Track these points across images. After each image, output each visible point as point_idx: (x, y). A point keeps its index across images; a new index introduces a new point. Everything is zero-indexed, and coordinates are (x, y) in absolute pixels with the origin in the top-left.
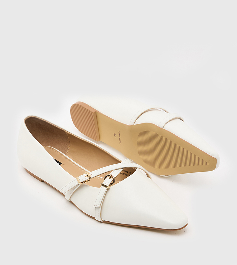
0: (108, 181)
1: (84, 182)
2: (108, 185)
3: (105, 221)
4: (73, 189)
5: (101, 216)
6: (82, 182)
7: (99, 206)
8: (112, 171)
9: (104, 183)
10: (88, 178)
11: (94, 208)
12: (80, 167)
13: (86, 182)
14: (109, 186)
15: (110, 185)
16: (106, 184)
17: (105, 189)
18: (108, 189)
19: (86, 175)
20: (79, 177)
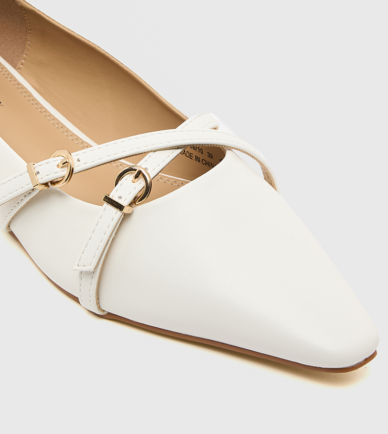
0: (127, 189)
1: (53, 183)
2: (124, 202)
3: (109, 314)
4: (16, 200)
5: (98, 299)
6: (46, 184)
7: (91, 268)
8: (145, 153)
9: (114, 196)
10: (65, 172)
11: (78, 273)
12: (54, 119)
13: (58, 182)
14: (130, 205)
15: (135, 201)
16: (120, 197)
17: (116, 214)
18: (126, 216)
19: (59, 160)
20: (38, 167)
